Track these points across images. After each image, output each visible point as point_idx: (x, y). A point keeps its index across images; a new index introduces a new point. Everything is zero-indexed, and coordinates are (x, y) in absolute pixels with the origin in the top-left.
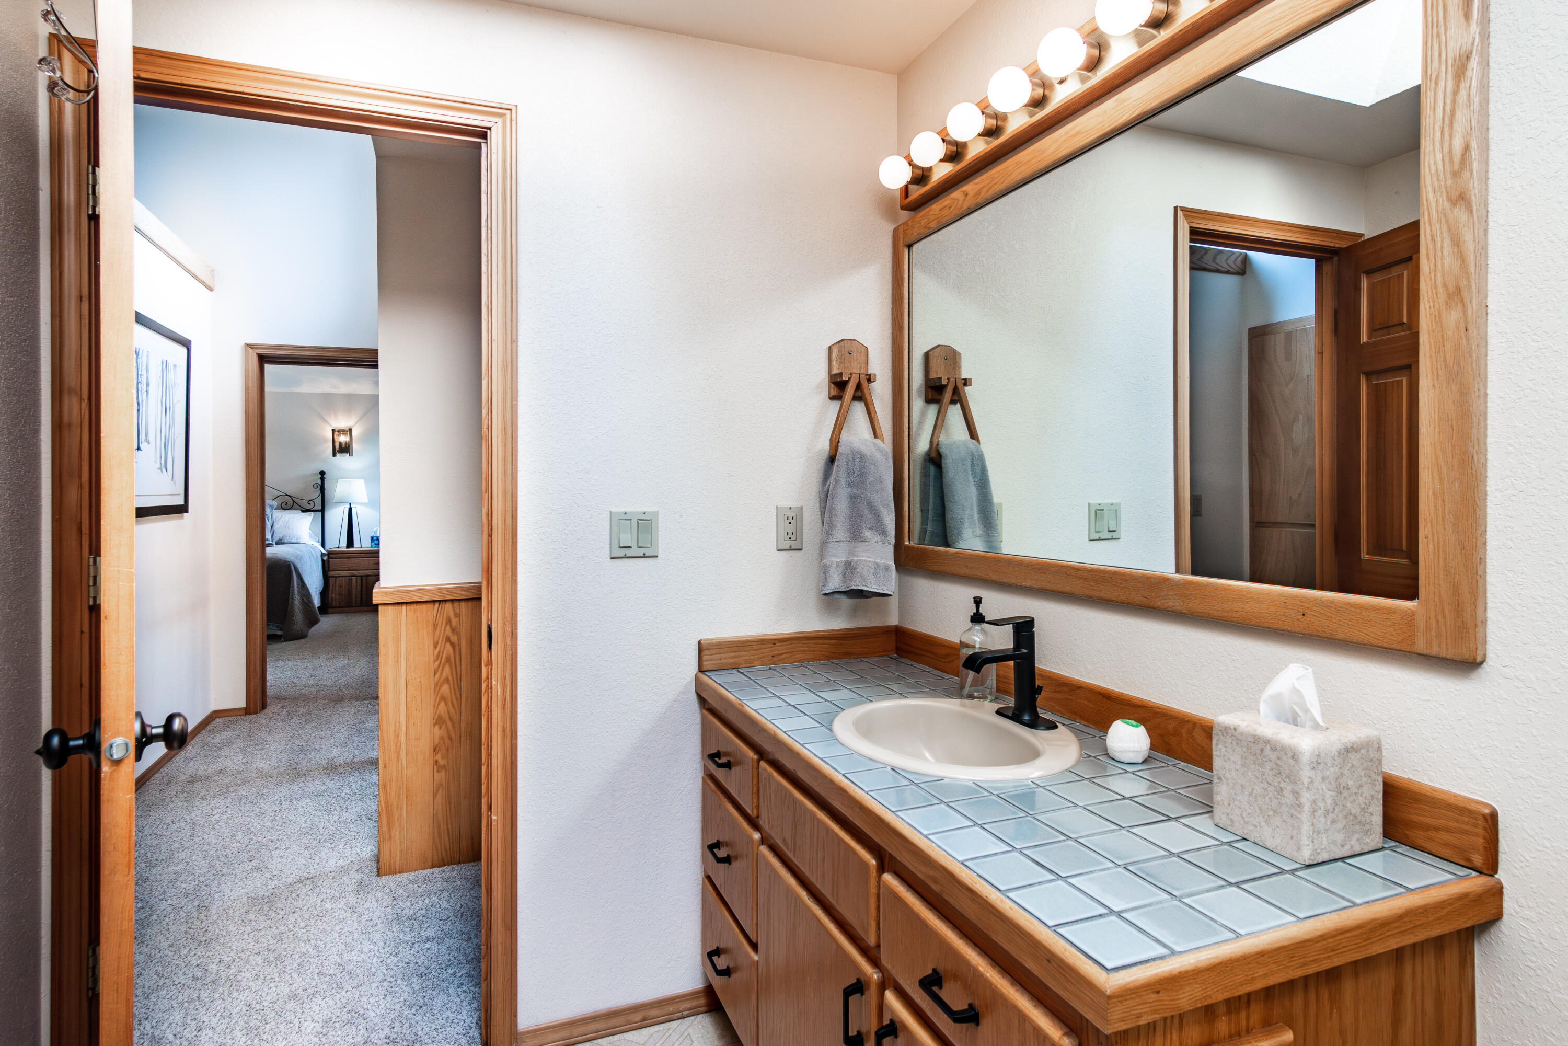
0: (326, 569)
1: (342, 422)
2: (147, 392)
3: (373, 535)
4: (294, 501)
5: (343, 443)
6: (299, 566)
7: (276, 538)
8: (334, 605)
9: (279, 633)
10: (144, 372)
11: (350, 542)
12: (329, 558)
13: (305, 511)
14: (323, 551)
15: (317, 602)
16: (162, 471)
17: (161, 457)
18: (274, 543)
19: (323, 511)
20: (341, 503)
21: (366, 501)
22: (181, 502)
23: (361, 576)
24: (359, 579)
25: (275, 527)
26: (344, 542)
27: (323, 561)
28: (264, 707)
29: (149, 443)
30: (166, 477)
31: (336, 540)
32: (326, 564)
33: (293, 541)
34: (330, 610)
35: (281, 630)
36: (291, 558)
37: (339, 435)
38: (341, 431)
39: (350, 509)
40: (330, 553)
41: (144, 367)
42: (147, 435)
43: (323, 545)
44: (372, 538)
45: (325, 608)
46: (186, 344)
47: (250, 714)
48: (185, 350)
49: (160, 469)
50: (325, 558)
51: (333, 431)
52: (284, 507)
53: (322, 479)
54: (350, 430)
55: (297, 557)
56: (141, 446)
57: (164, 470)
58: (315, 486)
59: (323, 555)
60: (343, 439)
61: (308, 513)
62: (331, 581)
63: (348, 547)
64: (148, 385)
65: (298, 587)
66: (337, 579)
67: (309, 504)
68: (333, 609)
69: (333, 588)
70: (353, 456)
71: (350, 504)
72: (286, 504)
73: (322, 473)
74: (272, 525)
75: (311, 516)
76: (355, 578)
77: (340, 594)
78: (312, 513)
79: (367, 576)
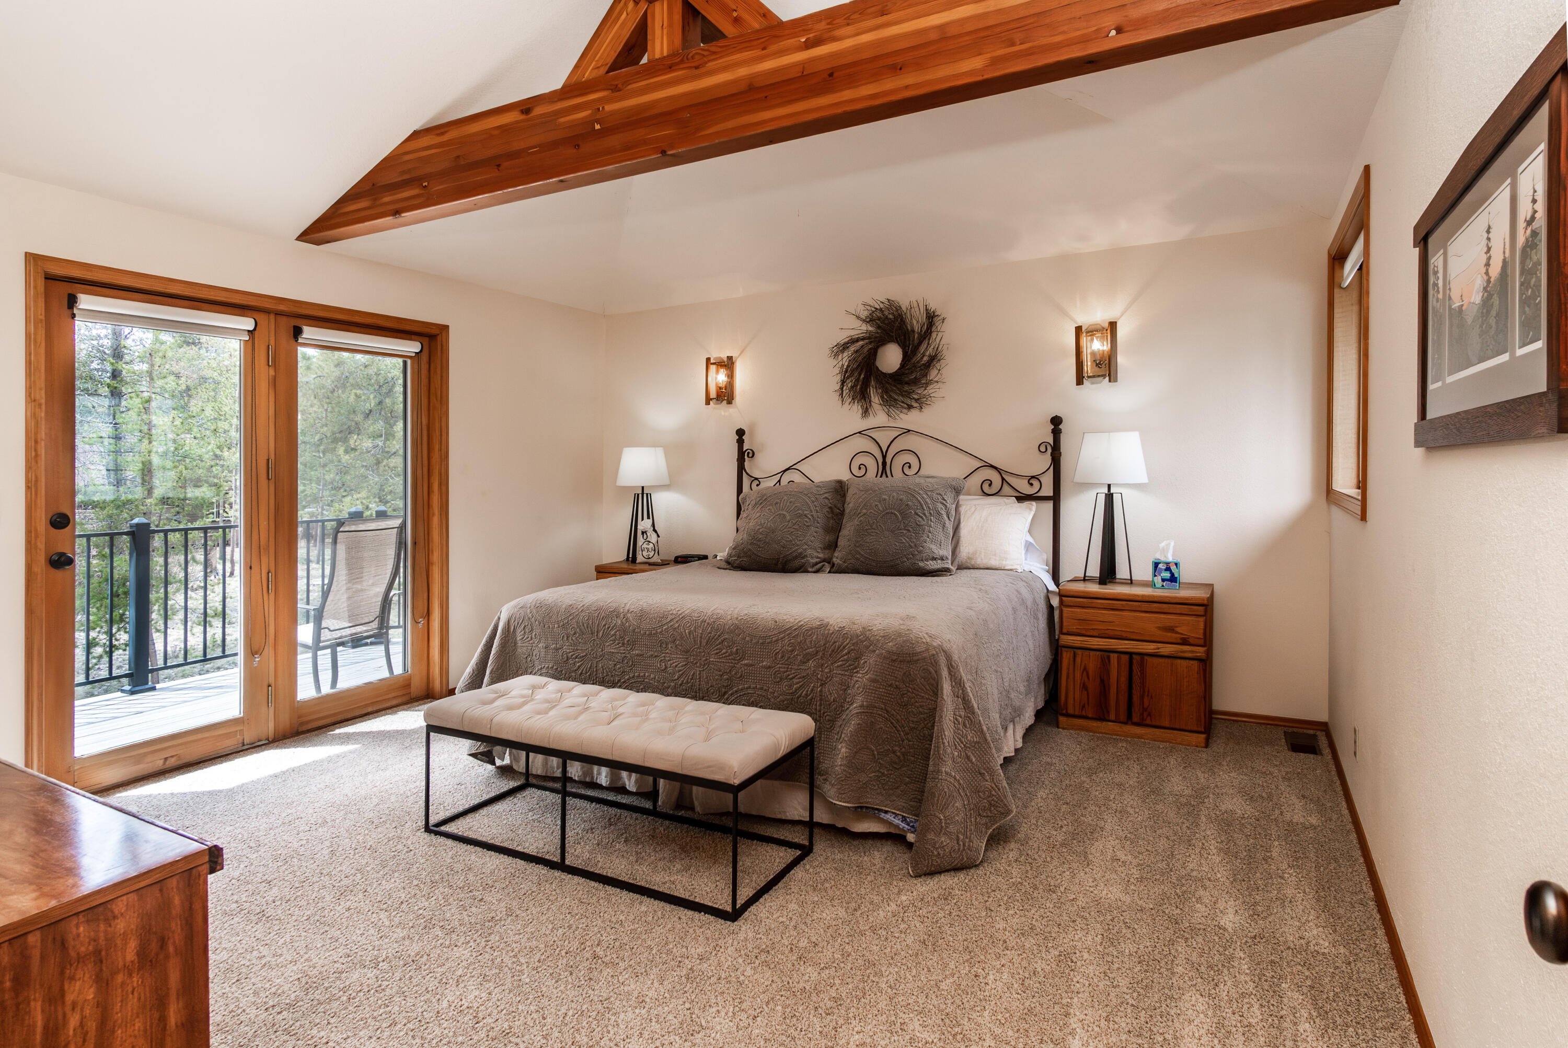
1: (1098, 315)
3: (1158, 556)
4: (1003, 479)
5: (1099, 356)
7: (960, 557)
8: (1071, 711)
11: (1108, 572)
12: (1061, 602)
13: (1022, 498)
14: (1054, 588)
18: (954, 568)
19: (1056, 499)
20: (1085, 486)
21: (1143, 479)
23: (1131, 654)
24: (1125, 658)
26: (1094, 570)
27: (1051, 608)
31: (1080, 561)
32: (1057, 614)
33: (990, 563)
34: (1061, 718)
37: (1089, 339)
38: (1093, 331)
39: (1109, 498)
40: (1066, 593)
43: (1054, 574)
44: (1156, 565)
50: (1056, 604)
51: (1078, 330)
52: (987, 491)
53: (1056, 433)
54: (1113, 325)
58: (1043, 449)
59: (1051, 595)
60: (1099, 346)
61: (1029, 504)
62: (1066, 657)
63: (1103, 581)
66: (1079, 652)
67: (1032, 484)
68: (1068, 715)
69: (1068, 669)
70: (1116, 381)
71: (1109, 486)
72: (990, 485)
73: (1056, 421)
74: (957, 529)
75: (1031, 510)
76: (1116, 655)
77: (1084, 687)
78: (1034, 503)
79: (1142, 655)
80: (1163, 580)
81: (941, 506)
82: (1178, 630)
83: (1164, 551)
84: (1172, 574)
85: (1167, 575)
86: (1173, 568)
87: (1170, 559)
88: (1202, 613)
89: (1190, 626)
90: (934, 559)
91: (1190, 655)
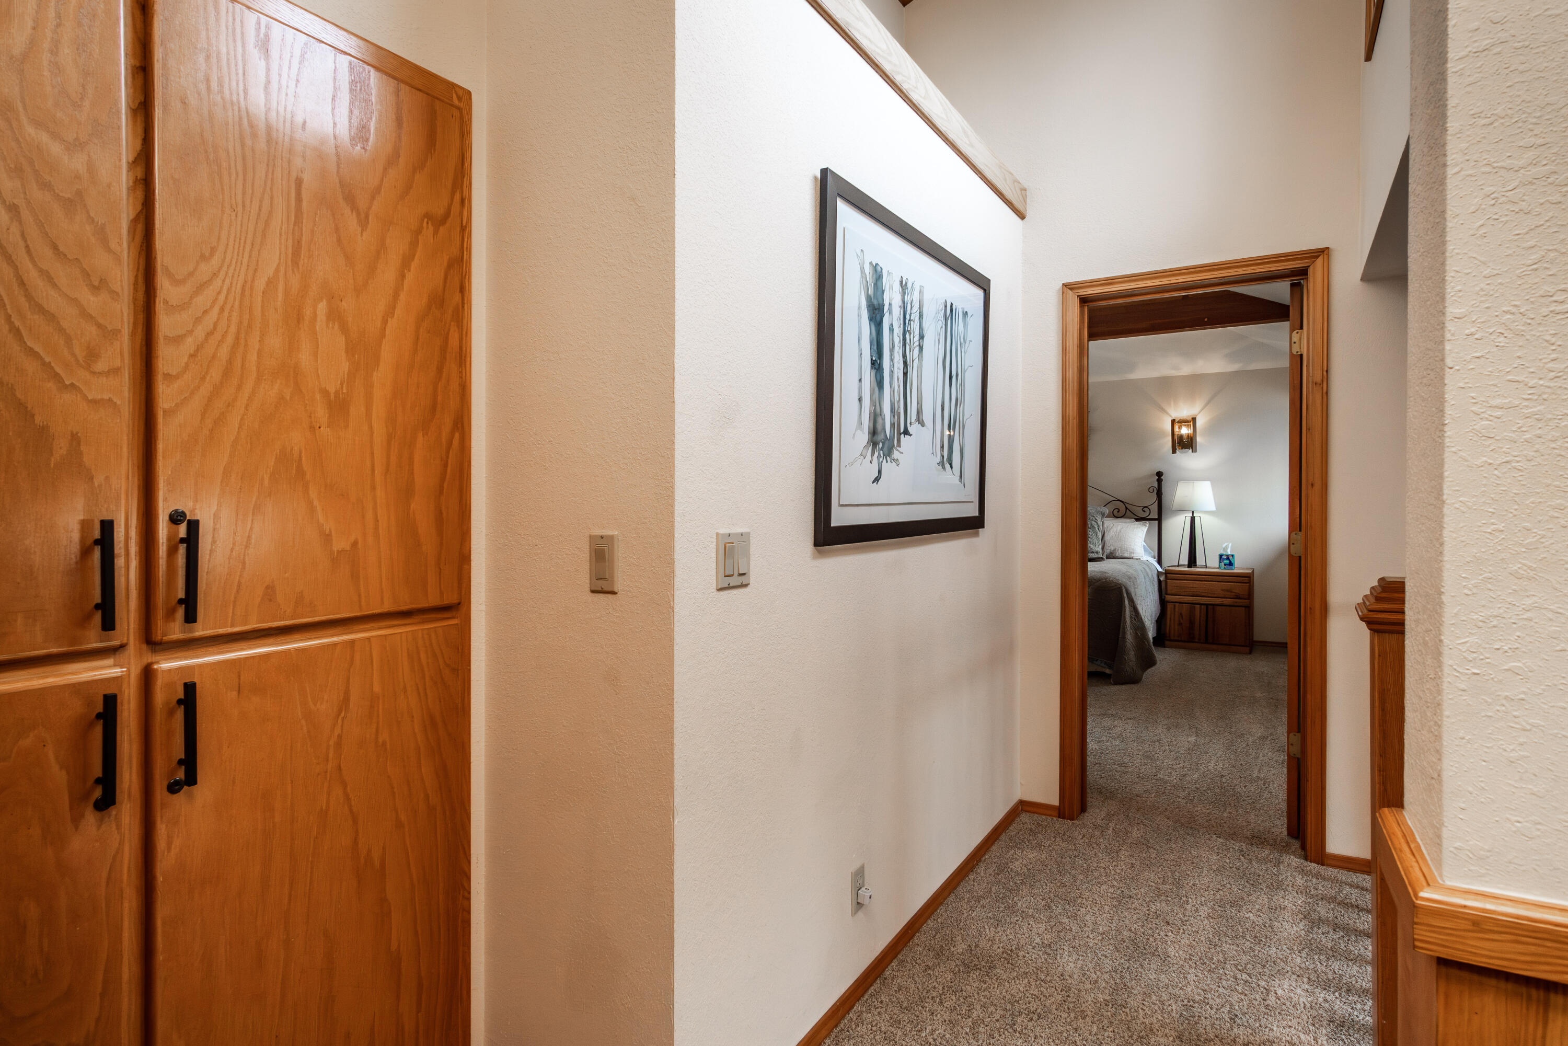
0: (1164, 593)
1: (1184, 412)
2: (921, 348)
3: (1222, 552)
4: (1126, 508)
5: (1185, 437)
6: (1132, 590)
7: (1107, 551)
8: (1172, 638)
9: (1108, 671)
10: (916, 317)
11: (1192, 561)
12: (1166, 578)
13: (1139, 519)
14: (1160, 570)
15: (1151, 633)
16: (944, 468)
17: (942, 447)
18: (1105, 557)
19: (1159, 520)
20: (1181, 510)
21: (1214, 509)
22: (973, 512)
23: (1207, 605)
24: (1204, 607)
25: (1107, 538)
26: (1185, 560)
27: (1160, 582)
28: (1083, 809)
29: (923, 425)
30: (950, 477)
31: (1176, 555)
32: (1163, 585)
33: (1126, 555)
34: (1167, 643)
35: (1110, 667)
36: (1123, 580)
37: (1180, 428)
38: (1182, 422)
39: (1193, 519)
40: (1167, 573)
41: (916, 308)
42: (919, 412)
43: (1160, 562)
44: (1221, 556)
45: (1161, 640)
46: (981, 283)
47: (1064, 818)
48: (980, 293)
49: (942, 464)
50: (1162, 578)
51: (1173, 422)
52: (1117, 514)
53: (1160, 481)
54: (1194, 419)
55: (1130, 578)
56: (910, 429)
57: (947, 466)
58: (1151, 490)
59: (1159, 574)
60: (1185, 431)
61: (1142, 523)
62: (1170, 607)
63: (1190, 566)
64: (922, 337)
65: (1131, 617)
66: (1177, 605)
67: (1144, 511)
68: (1170, 640)
69: (1171, 615)
70: (1196, 451)
71: (1193, 512)
72: (1118, 512)
73: (1159, 474)
74: (1103, 536)
75: (1146, 526)
76: (1198, 606)
77: (1180, 624)
78: (1147, 522)
79: (1213, 605)
80: (1225, 565)
81: (1094, 523)
82: (1233, 591)
83: (1226, 549)
84: (1230, 562)
85: (1227, 562)
86: (1231, 558)
87: (1229, 553)
88: (1247, 581)
89: (1239, 589)
90: (1093, 552)
91: (1241, 604)
